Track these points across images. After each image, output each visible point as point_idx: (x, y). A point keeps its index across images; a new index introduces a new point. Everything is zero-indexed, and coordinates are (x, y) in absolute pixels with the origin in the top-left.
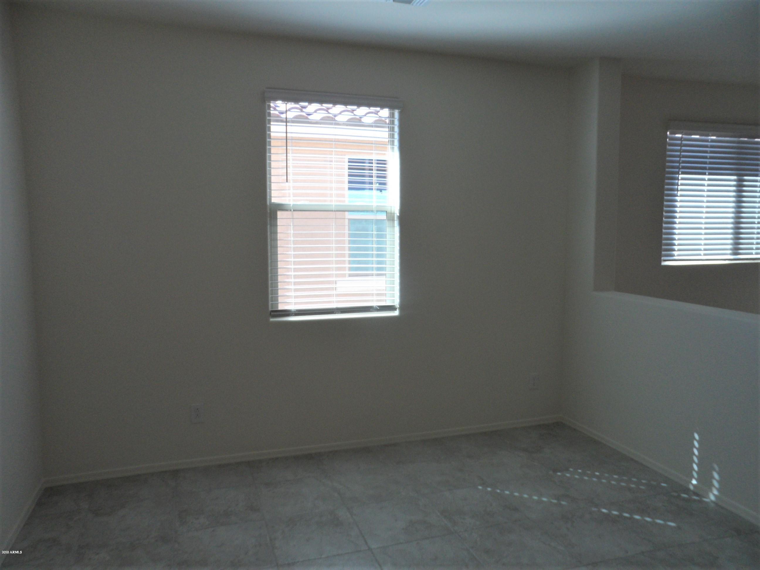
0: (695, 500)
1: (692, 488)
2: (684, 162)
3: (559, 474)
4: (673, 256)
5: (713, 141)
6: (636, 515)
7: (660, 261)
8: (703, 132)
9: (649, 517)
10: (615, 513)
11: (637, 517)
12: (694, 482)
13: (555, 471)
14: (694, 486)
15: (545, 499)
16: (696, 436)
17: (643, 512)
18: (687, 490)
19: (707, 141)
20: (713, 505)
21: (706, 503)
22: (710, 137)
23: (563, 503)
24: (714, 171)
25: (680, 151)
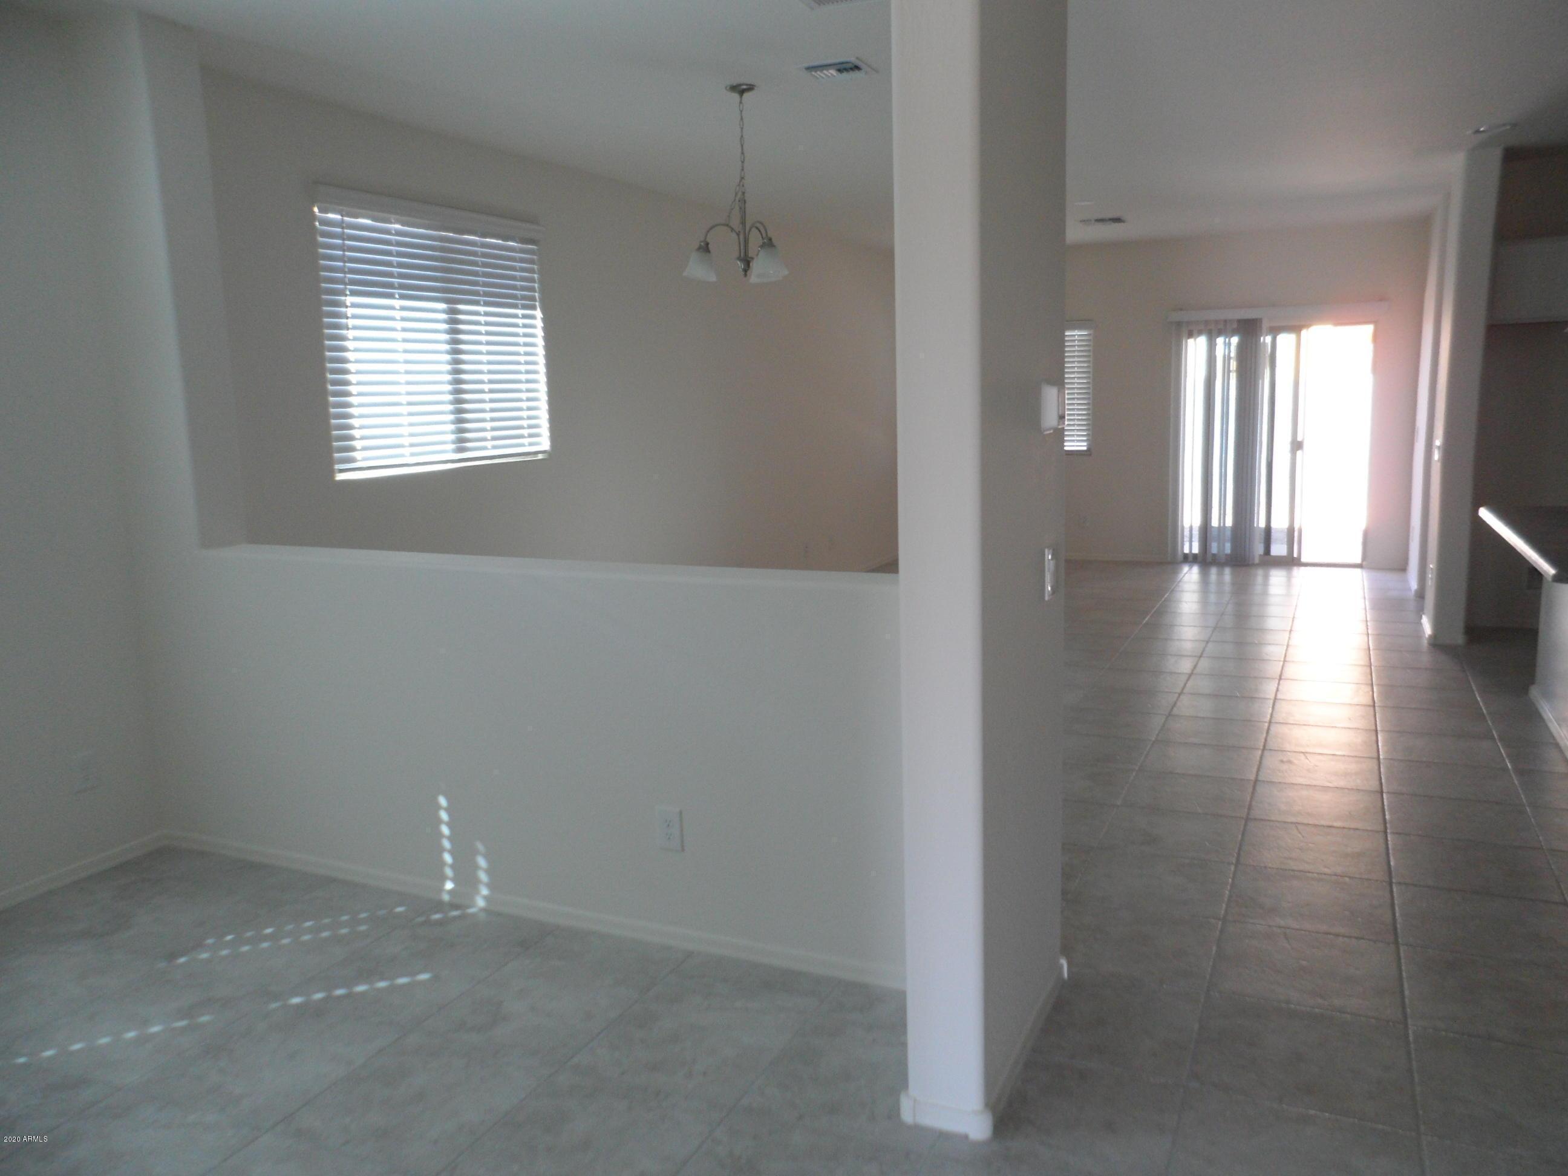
0: (455, 918)
1: (446, 898)
2: (353, 271)
3: (182, 960)
4: (353, 460)
5: (398, 233)
6: (357, 984)
7: (332, 473)
8: (376, 213)
9: (382, 979)
10: (319, 996)
11: (361, 988)
12: (449, 885)
13: (172, 956)
14: (450, 892)
15: (155, 1029)
16: (443, 801)
17: (368, 974)
18: (439, 906)
19: (387, 232)
20: (482, 915)
21: (473, 915)
22: (393, 226)
23: (204, 1019)
24: (409, 292)
25: (342, 248)
